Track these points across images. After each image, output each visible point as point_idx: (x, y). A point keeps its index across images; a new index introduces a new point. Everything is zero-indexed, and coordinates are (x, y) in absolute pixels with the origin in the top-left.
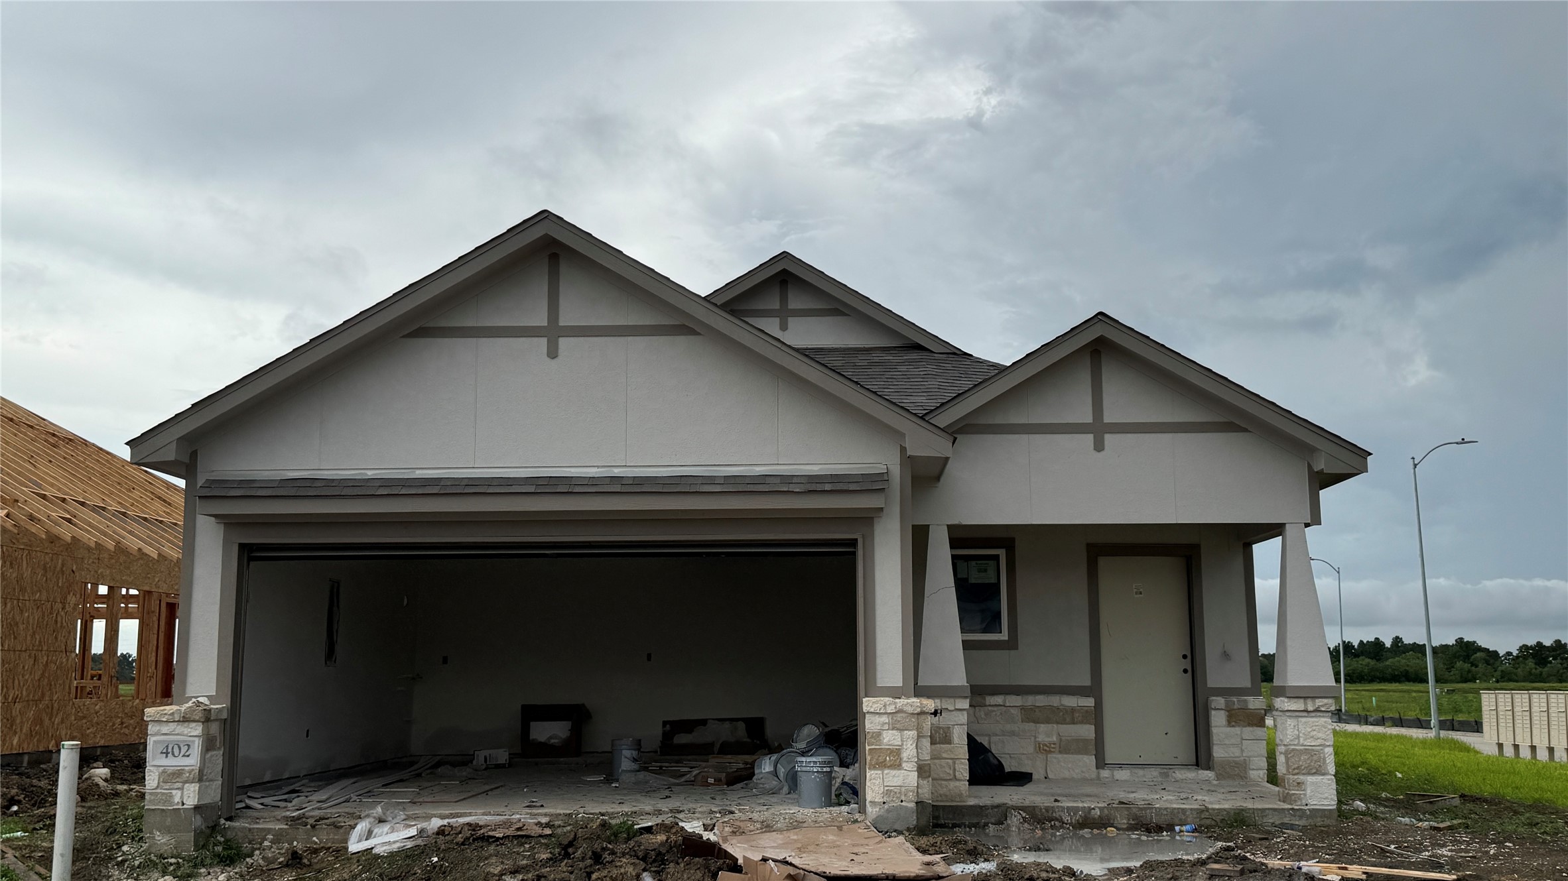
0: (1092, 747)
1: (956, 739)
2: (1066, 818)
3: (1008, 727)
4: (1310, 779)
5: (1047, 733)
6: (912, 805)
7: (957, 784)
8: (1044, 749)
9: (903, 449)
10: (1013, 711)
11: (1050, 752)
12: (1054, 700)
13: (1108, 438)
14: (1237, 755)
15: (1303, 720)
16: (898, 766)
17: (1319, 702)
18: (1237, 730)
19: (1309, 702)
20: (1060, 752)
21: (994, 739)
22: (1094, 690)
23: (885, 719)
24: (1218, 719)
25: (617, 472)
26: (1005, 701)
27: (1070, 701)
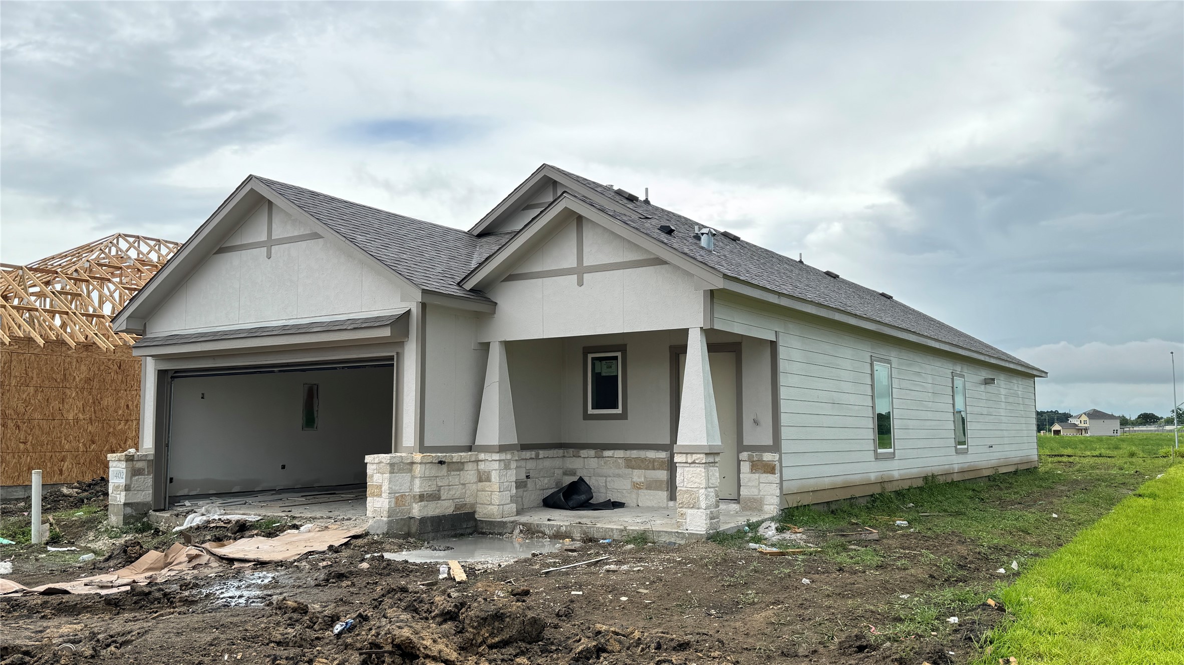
0: (664, 486)
1: (493, 480)
4: (690, 511)
5: (638, 476)
6: (386, 519)
8: (637, 486)
10: (620, 461)
11: (641, 488)
12: (643, 454)
13: (586, 276)
14: (756, 493)
15: (687, 469)
16: (380, 495)
18: (756, 476)
20: (646, 489)
21: (609, 479)
22: (670, 447)
23: (375, 466)
24: (745, 467)
25: (291, 322)
26: (614, 454)
27: (651, 454)
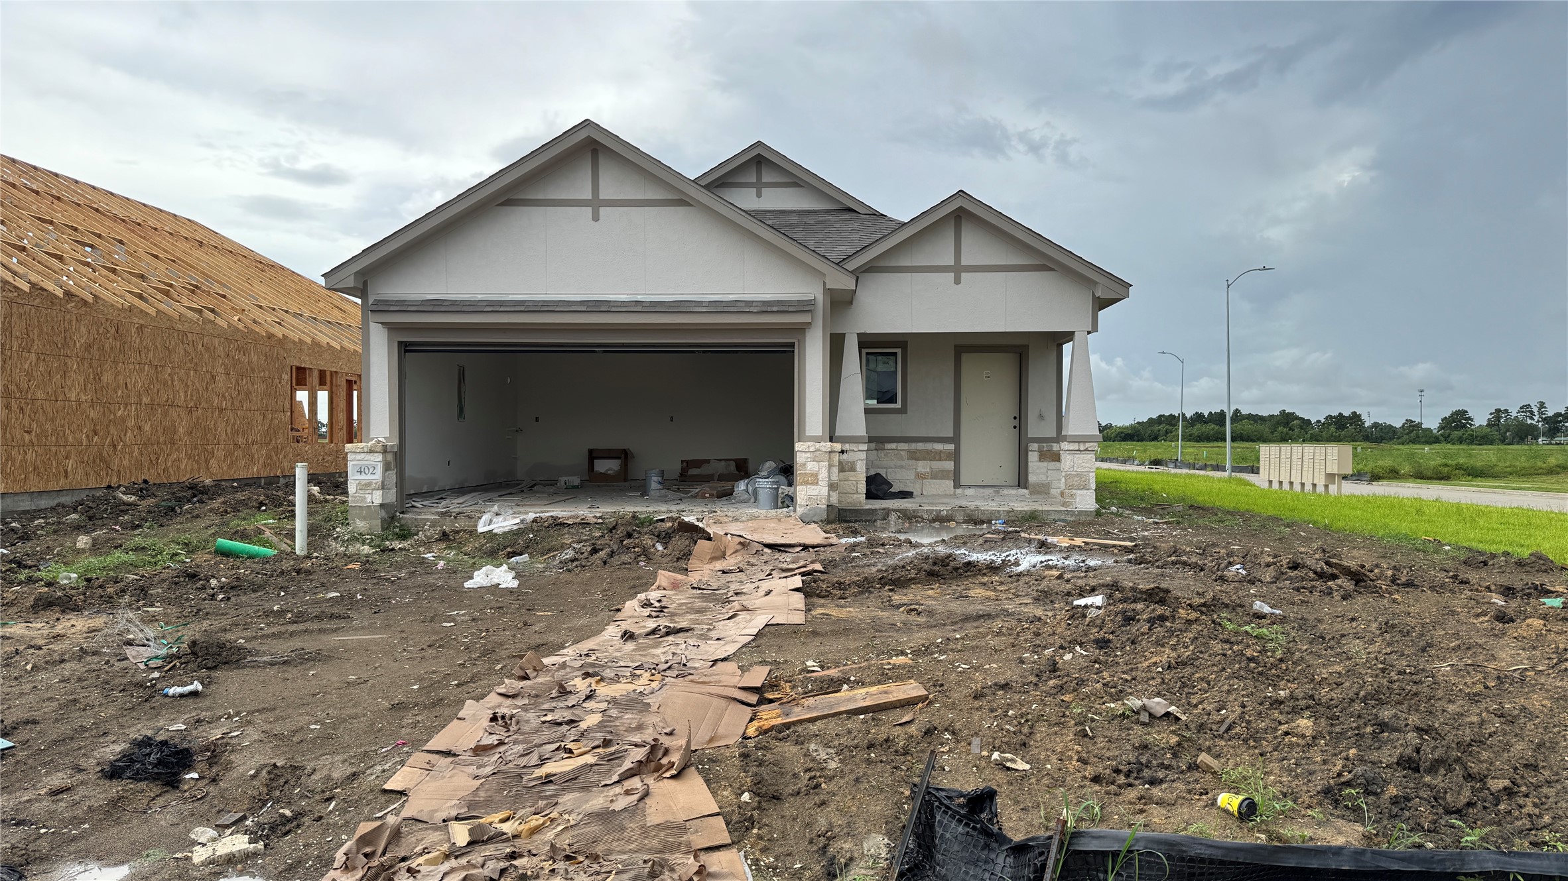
0: (952, 475)
1: (858, 469)
2: (926, 516)
3: (899, 463)
4: (1079, 492)
5: (923, 467)
6: (825, 506)
7: (859, 496)
8: (921, 477)
9: (825, 283)
10: (902, 453)
11: (925, 478)
12: (929, 446)
13: (964, 275)
14: (1044, 479)
15: (1077, 456)
16: (817, 484)
17: (1088, 445)
18: (1045, 464)
19: (1082, 444)
20: (931, 478)
21: (889, 470)
22: (956, 439)
23: (808, 455)
24: (1033, 457)
25: (639, 298)
26: (897, 447)
27: (939, 447)
